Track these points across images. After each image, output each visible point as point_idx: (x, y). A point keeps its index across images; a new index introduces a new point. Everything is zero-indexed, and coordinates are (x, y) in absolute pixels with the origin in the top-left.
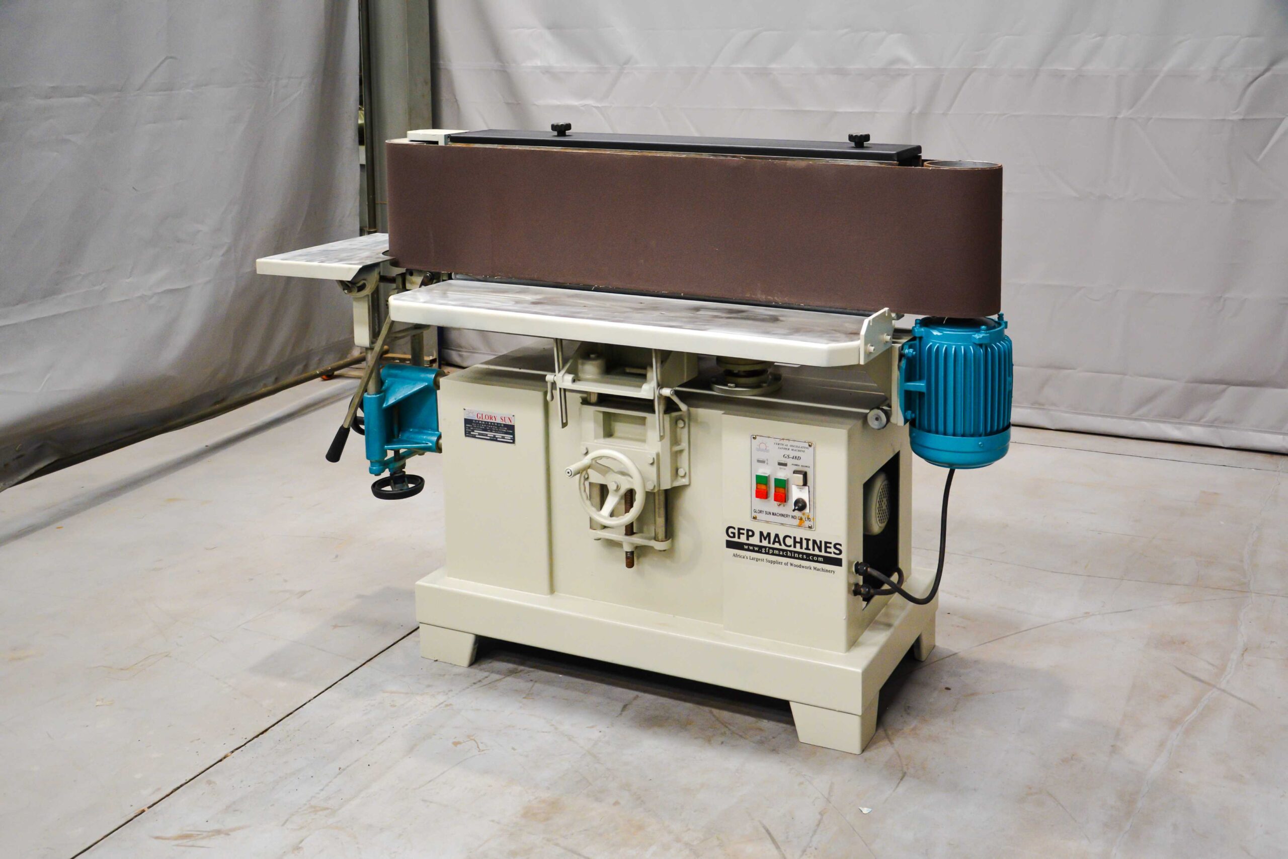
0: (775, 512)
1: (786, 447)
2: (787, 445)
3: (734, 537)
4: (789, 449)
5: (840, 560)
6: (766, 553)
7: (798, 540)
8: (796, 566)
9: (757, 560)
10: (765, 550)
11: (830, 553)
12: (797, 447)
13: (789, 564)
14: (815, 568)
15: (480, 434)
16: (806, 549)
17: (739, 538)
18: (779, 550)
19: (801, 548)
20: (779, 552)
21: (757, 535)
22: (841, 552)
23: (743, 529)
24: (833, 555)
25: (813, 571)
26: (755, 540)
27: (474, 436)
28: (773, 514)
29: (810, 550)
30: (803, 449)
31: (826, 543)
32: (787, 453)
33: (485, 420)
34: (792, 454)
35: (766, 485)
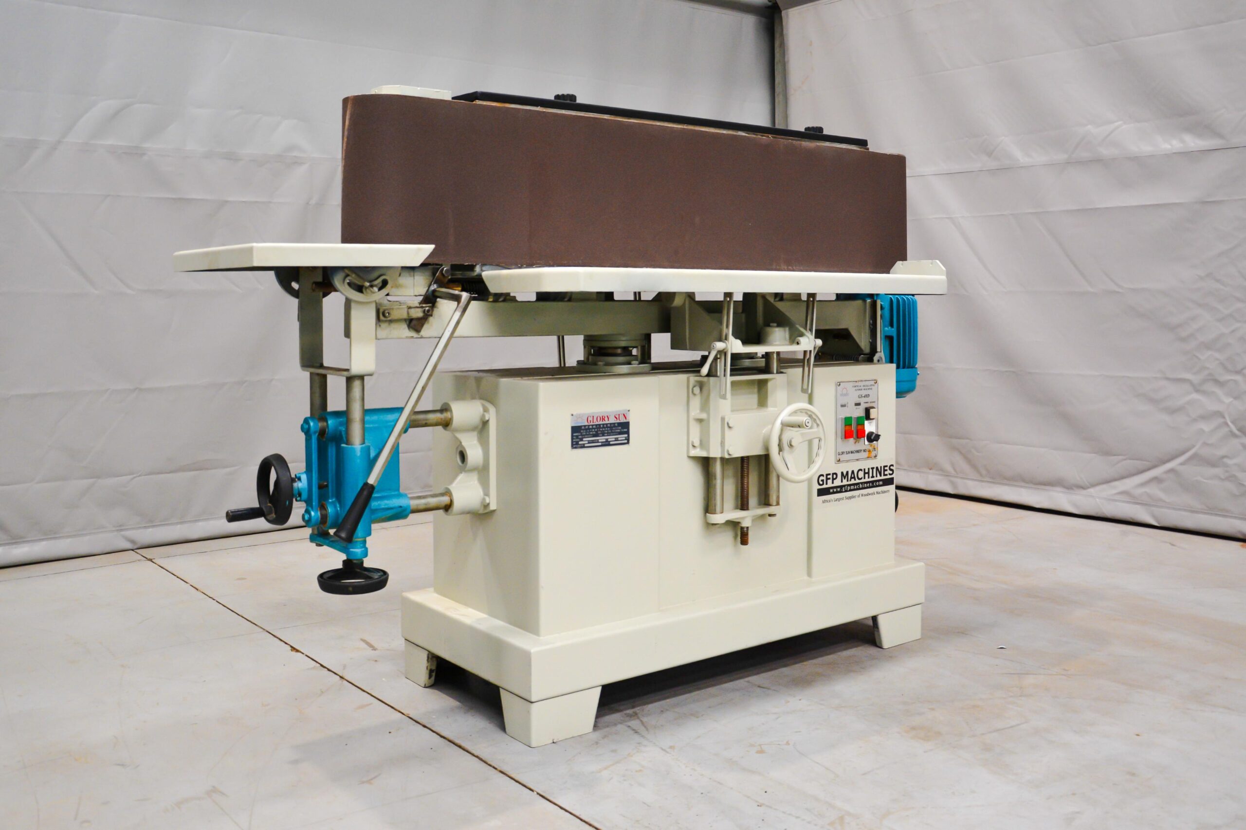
0: (852, 450)
1: (860, 388)
2: (860, 386)
3: (823, 484)
4: (862, 389)
5: (892, 479)
6: (846, 491)
7: (867, 471)
8: (865, 495)
9: (839, 499)
10: (846, 488)
11: (887, 475)
12: (867, 386)
13: (860, 496)
14: (877, 493)
15: (589, 442)
16: (871, 477)
17: (827, 484)
18: (854, 484)
19: (869, 477)
20: (854, 487)
21: (839, 476)
22: (893, 471)
23: (829, 474)
24: (889, 477)
25: (876, 496)
26: (838, 482)
27: (583, 447)
28: (851, 452)
29: (874, 477)
30: (871, 387)
31: (885, 467)
32: (860, 393)
33: (597, 423)
34: (864, 393)
35: (850, 426)
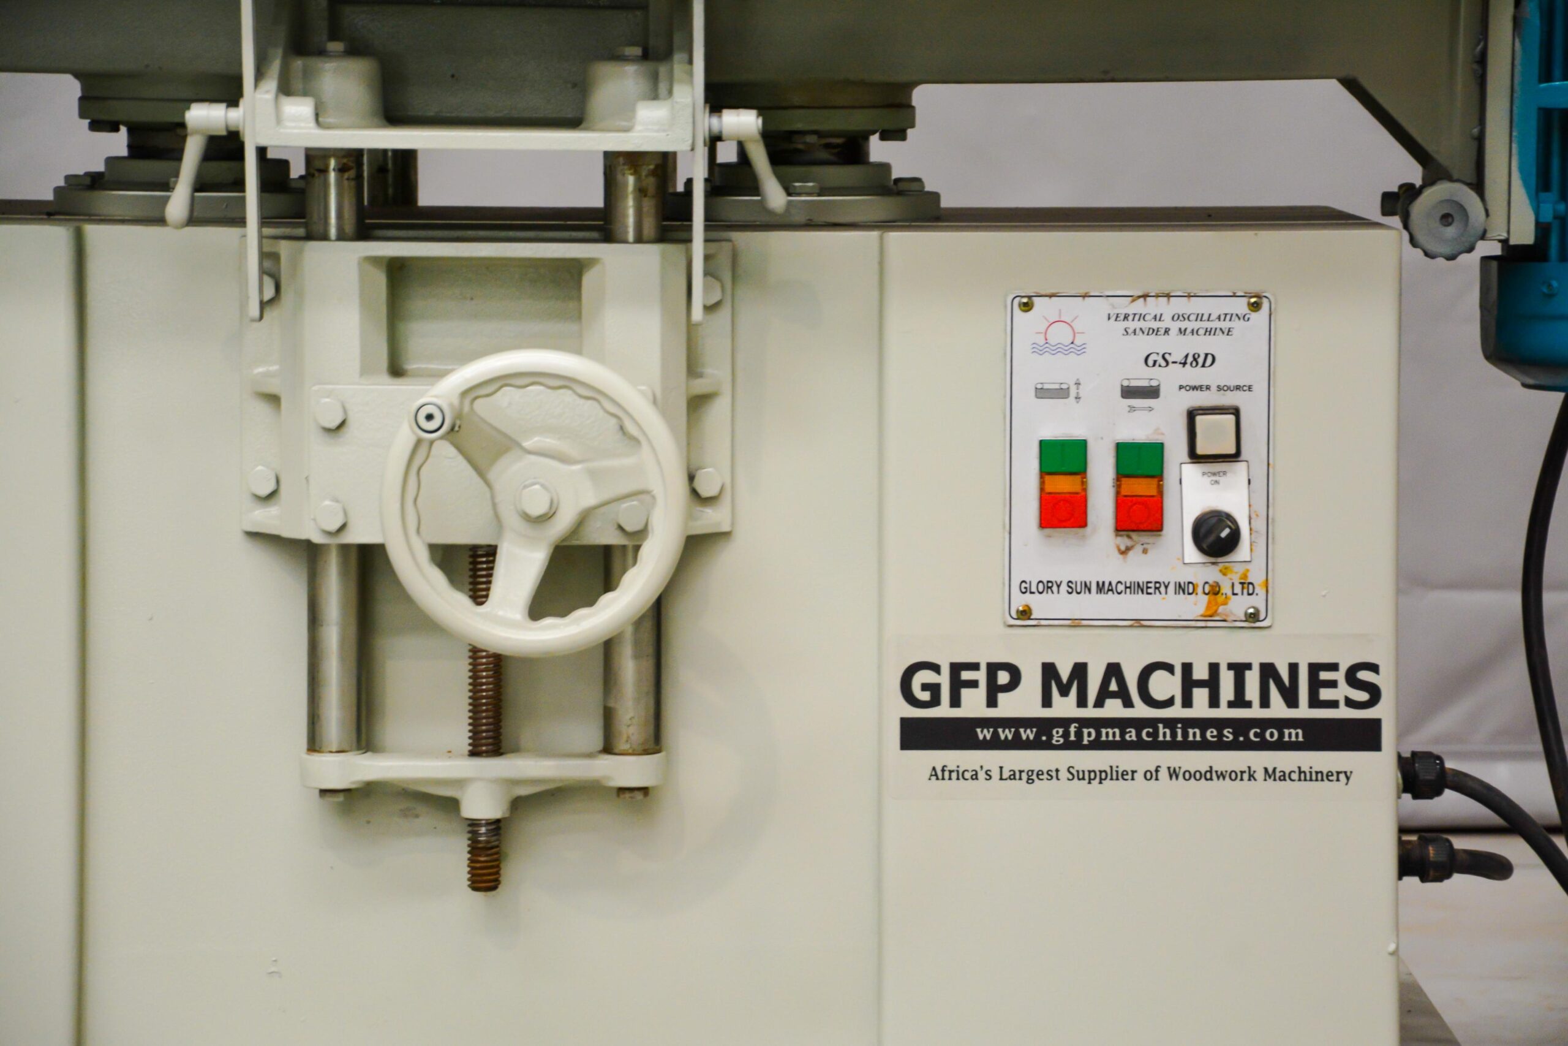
0: (1106, 578)
1: (1155, 325)
2: (1159, 317)
3: (935, 701)
4: (1167, 331)
5: (1376, 724)
6: (1068, 746)
7: (1201, 673)
8: (1190, 776)
9: (1033, 776)
10: (1066, 735)
11: (1334, 704)
12: (1199, 317)
13: (1164, 774)
14: (1269, 774)
16: (1231, 705)
17: (955, 702)
18: (1122, 724)
19: (1214, 702)
20: (1122, 734)
21: (1032, 680)
22: (1375, 693)
23: (975, 667)
24: (1342, 713)
26: (1021, 703)
28: (1100, 588)
29: (1248, 705)
30: (1225, 325)
31: (1315, 669)
32: (1159, 345)
34: (1178, 346)
35: (1078, 478)
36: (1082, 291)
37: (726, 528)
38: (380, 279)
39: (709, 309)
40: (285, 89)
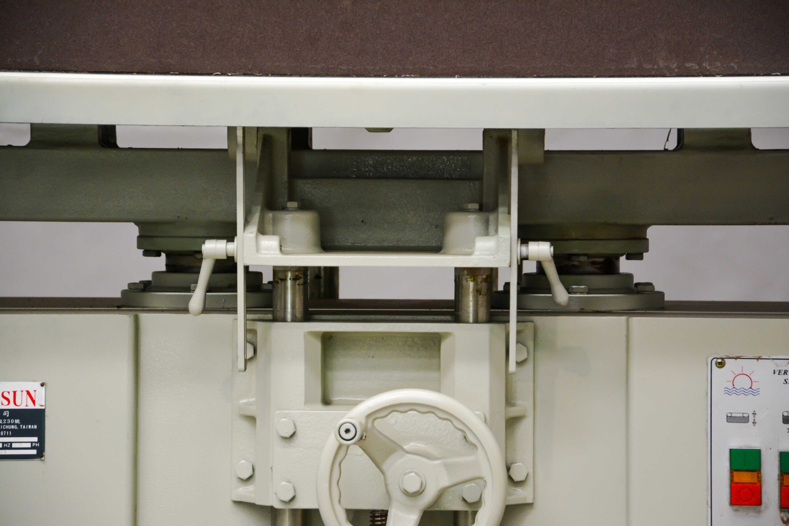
35: (756, 473)
36: (757, 356)
37: (530, 501)
38: (318, 345)
39: (519, 364)
40: (262, 231)
